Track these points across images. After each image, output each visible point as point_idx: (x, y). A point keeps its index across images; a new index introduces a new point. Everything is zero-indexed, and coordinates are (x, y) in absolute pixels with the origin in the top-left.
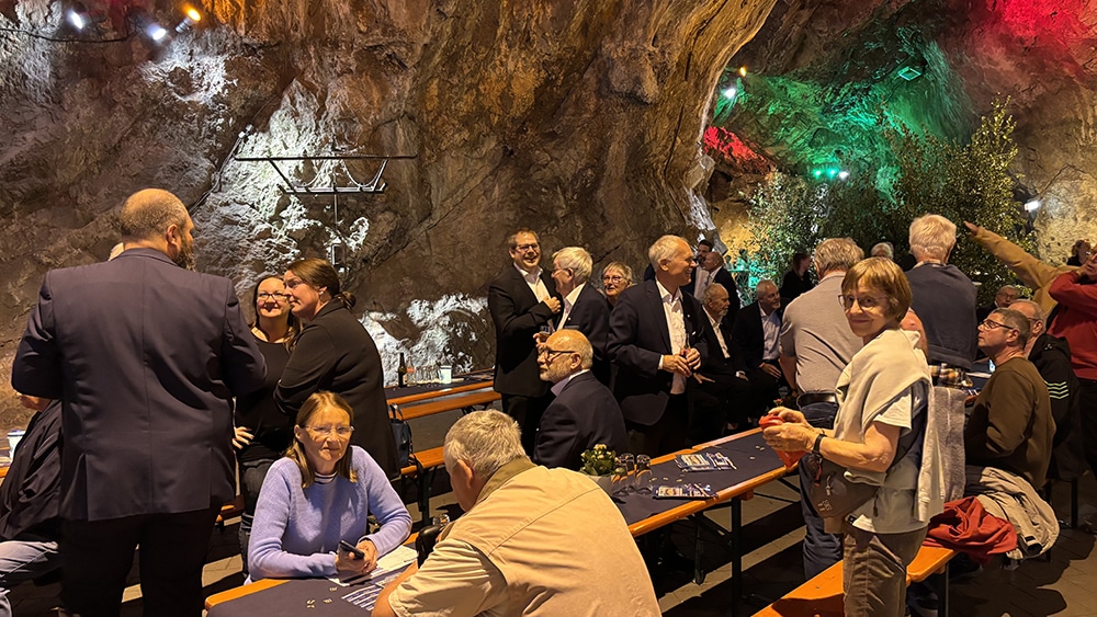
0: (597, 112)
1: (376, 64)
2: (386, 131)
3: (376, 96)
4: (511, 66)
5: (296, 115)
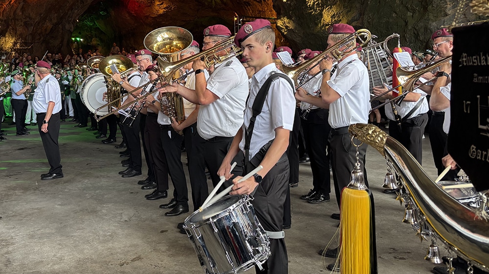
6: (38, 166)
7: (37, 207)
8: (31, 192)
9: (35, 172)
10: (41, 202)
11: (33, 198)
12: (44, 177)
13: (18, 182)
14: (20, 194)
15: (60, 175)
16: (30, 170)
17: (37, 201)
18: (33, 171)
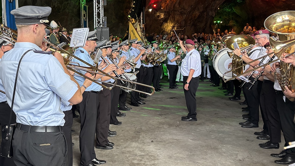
0: (206, 18)
1: (182, 14)
2: (182, 22)
3: (182, 18)
4: (196, 13)
5: (171, 20)
6: (180, 111)
7: (176, 138)
8: (174, 128)
9: (178, 114)
10: (179, 135)
11: (174, 132)
12: (183, 118)
13: (167, 120)
14: (166, 128)
15: (195, 119)
16: (175, 113)
17: (177, 135)
18: (177, 114)
